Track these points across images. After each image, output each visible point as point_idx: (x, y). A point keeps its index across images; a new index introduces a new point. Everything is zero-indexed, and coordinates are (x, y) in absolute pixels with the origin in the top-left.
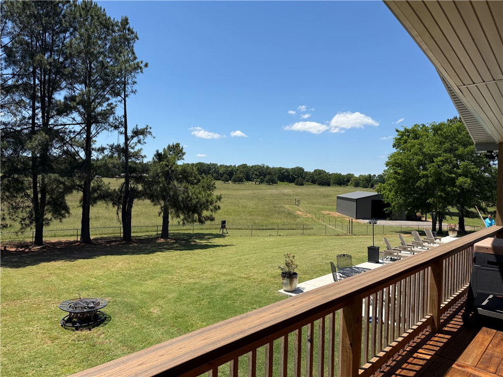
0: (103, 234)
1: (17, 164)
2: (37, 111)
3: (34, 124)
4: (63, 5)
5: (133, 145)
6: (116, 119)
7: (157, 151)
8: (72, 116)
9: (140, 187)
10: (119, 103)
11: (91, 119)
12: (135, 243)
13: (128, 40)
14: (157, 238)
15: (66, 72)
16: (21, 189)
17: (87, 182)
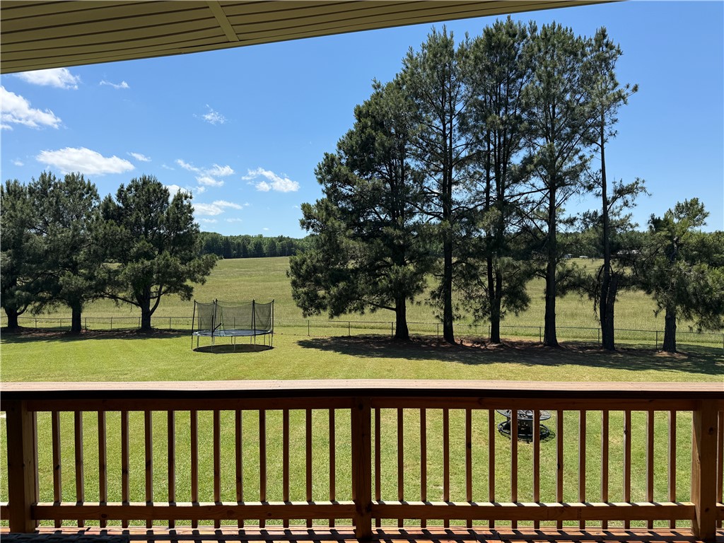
0: (577, 337)
1: (469, 248)
2: (491, 182)
3: (488, 198)
4: (519, 44)
5: (616, 211)
6: (590, 176)
7: (653, 216)
8: (531, 182)
9: (628, 271)
10: (594, 153)
11: (555, 183)
12: (620, 353)
13: (605, 60)
14: (656, 350)
15: (522, 127)
16: (475, 277)
17: (551, 266)
